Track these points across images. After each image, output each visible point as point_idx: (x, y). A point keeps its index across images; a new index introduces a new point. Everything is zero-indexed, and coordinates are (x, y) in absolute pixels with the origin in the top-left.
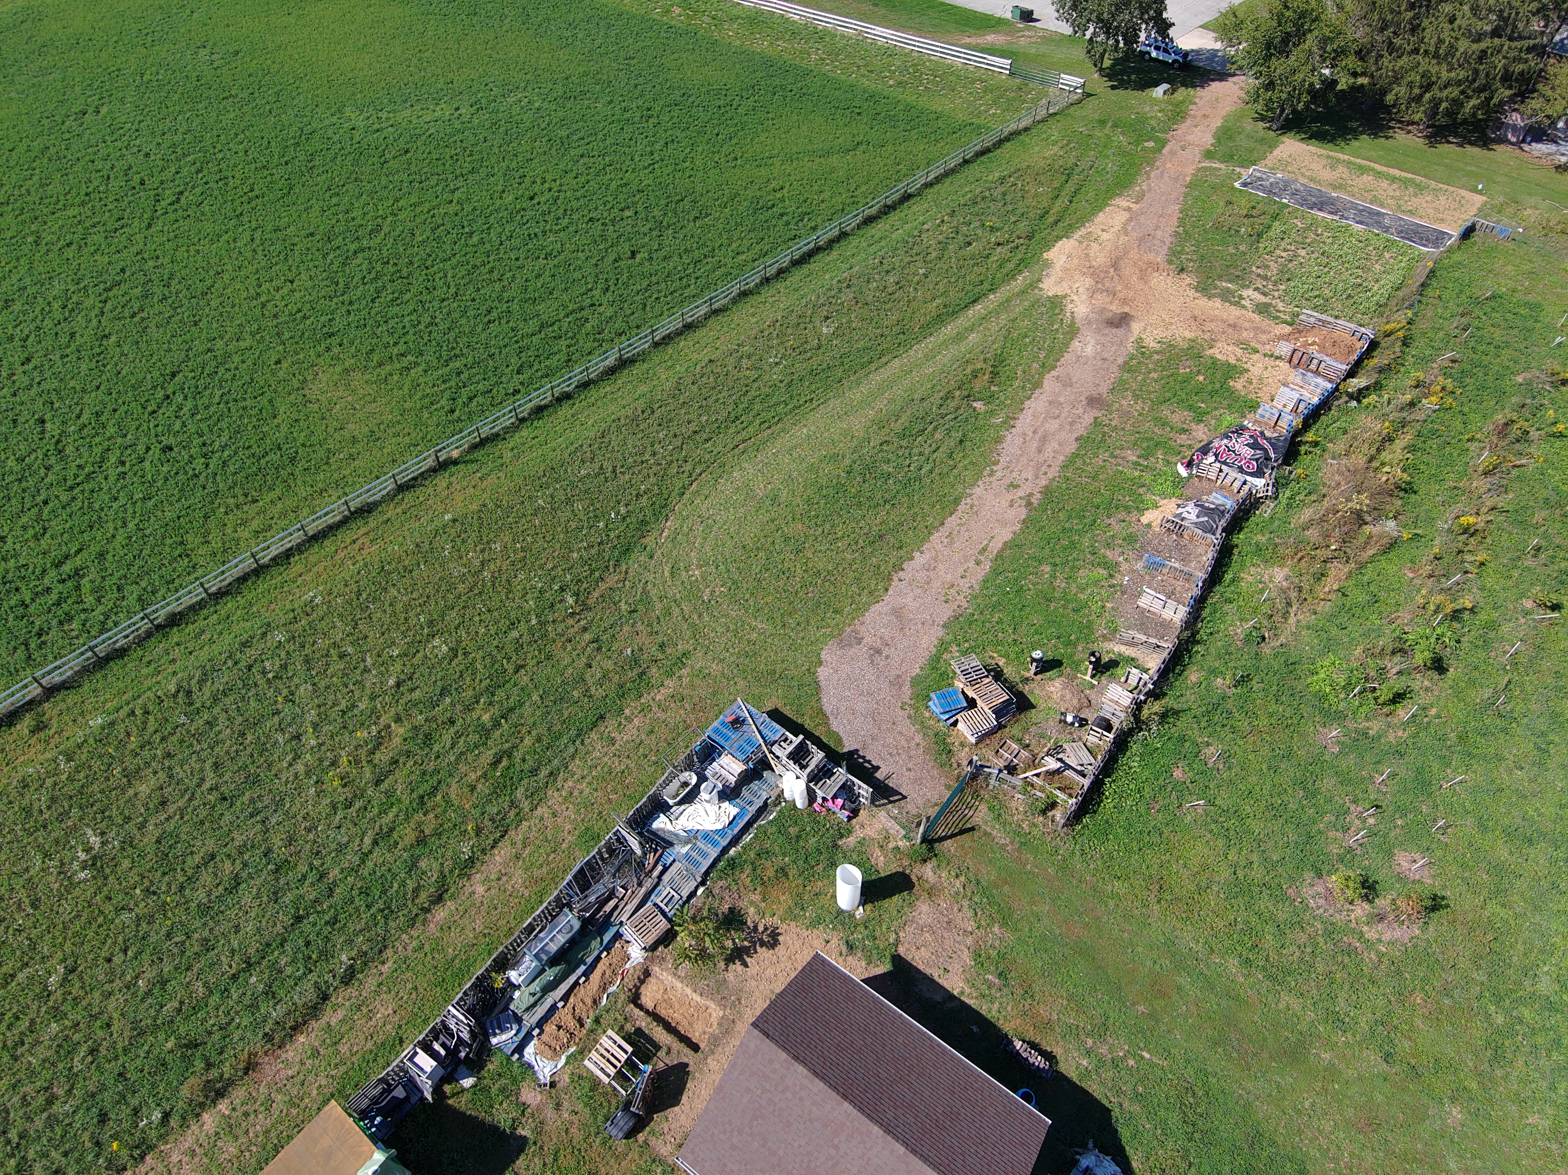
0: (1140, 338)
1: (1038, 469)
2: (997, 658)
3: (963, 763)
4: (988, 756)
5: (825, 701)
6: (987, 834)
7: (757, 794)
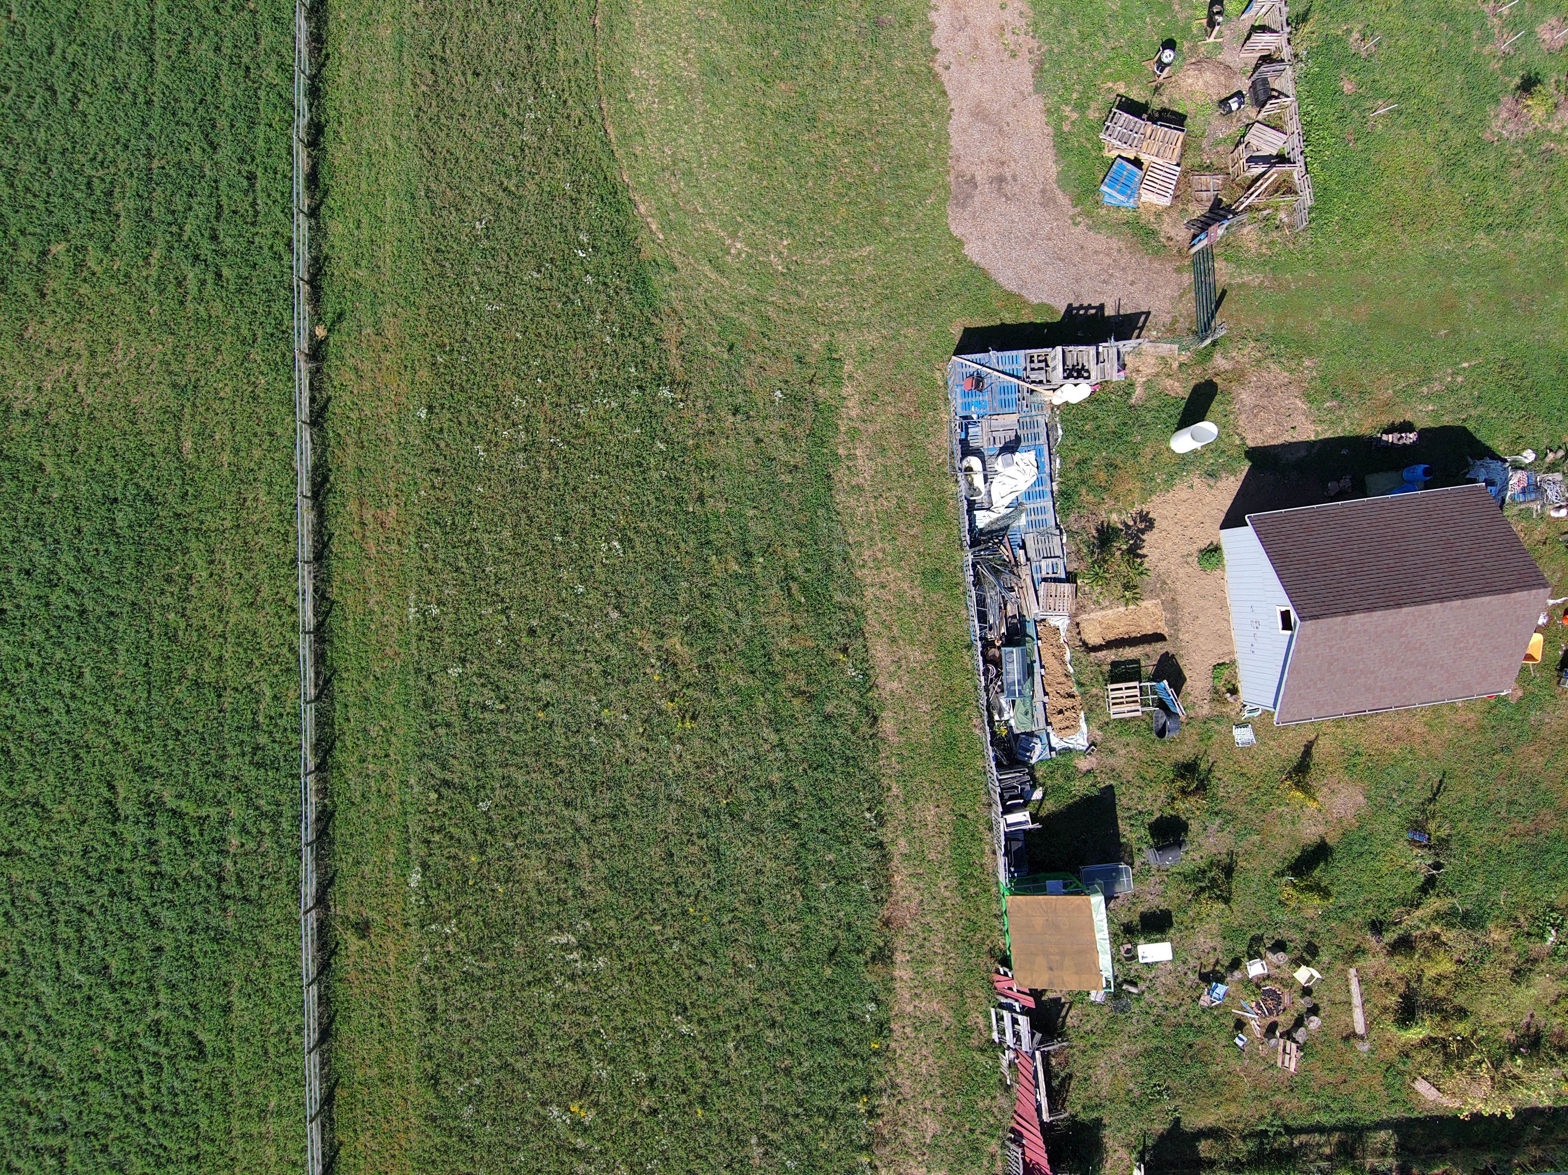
2: (1115, 87)
3: (1172, 234)
4: (1190, 208)
5: (1001, 280)
6: (1241, 286)
7: (1034, 424)
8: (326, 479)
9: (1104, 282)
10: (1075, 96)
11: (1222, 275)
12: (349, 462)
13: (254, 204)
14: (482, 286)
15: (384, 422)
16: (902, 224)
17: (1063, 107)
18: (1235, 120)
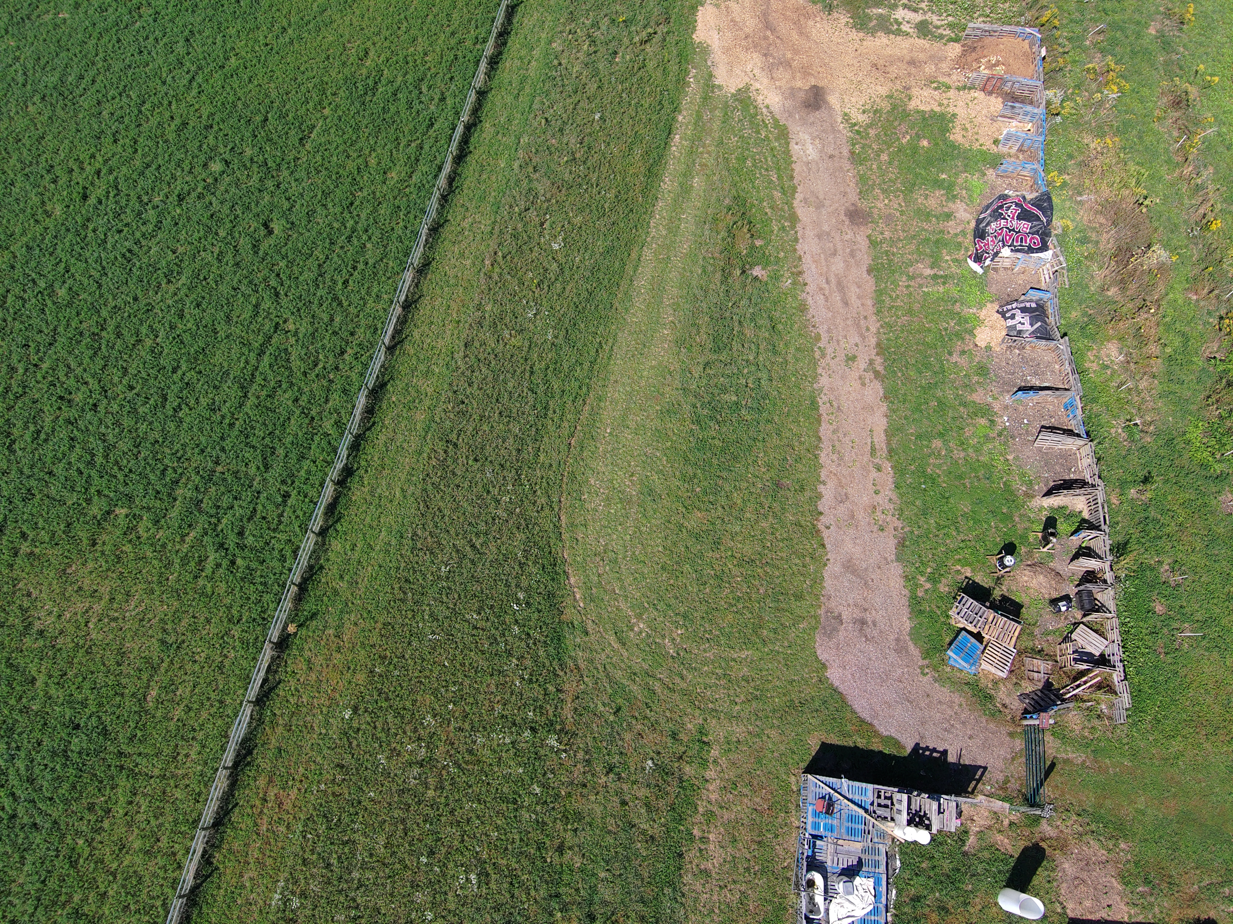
0: (846, 114)
1: (858, 326)
2: (963, 571)
3: (1007, 702)
4: (1023, 683)
5: (856, 707)
6: (1066, 761)
7: (875, 851)
8: (250, 752)
9: (945, 730)
10: (929, 570)
11: (1049, 748)
12: (274, 740)
13: (281, 515)
14: (431, 615)
15: (315, 711)
16: (777, 639)
17: (919, 577)
18: (1063, 618)
